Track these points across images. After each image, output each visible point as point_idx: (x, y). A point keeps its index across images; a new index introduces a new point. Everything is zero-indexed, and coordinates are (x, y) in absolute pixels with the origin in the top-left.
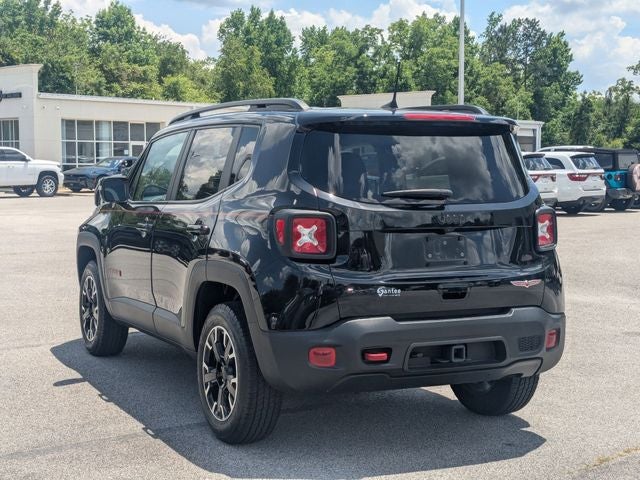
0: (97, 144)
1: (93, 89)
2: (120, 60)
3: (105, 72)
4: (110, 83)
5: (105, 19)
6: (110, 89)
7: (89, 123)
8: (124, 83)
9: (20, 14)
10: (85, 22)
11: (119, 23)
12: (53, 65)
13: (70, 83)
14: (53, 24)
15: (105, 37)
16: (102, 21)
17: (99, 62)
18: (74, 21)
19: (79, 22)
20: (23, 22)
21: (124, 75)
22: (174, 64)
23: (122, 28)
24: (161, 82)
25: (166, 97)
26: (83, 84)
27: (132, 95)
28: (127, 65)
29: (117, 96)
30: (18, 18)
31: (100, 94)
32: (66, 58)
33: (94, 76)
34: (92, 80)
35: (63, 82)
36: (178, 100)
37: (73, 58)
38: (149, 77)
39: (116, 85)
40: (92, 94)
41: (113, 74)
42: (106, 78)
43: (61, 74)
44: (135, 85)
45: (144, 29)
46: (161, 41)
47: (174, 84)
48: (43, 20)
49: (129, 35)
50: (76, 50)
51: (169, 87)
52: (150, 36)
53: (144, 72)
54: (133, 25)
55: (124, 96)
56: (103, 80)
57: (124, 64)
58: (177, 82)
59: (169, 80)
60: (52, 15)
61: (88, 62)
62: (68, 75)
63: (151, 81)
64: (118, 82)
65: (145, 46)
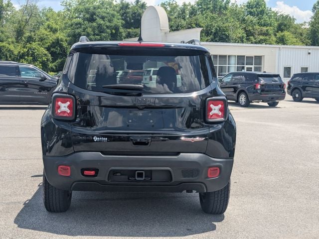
0: (229, 67)
1: (239, 40)
2: (255, 25)
3: (246, 31)
4: (249, 36)
5: (251, 4)
6: (248, 40)
7: (225, 56)
8: (256, 36)
9: (210, 4)
10: (242, 6)
11: (258, 6)
12: (220, 28)
13: (227, 37)
14: (226, 8)
15: (251, 13)
16: (249, 6)
17: (244, 26)
18: (237, 6)
19: (239, 6)
20: (212, 8)
21: (257, 32)
22: (285, 26)
23: (259, 8)
24: (275, 35)
25: (277, 43)
26: (235, 37)
27: (260, 42)
28: (258, 27)
29: (252, 43)
30: (209, 6)
31: (242, 42)
32: (226, 24)
33: (240, 33)
34: (239, 35)
35: (224, 37)
36: (284, 44)
37: (230, 24)
38: (270, 33)
39: (252, 37)
40: (238, 42)
41: (251, 32)
42: (247, 34)
43: (223, 33)
44: (261, 37)
45: (270, 9)
46: (279, 14)
47: (282, 36)
48: (221, 7)
49: (262, 12)
50: (232, 20)
51: (280, 38)
52: (273, 12)
53: (267, 30)
54: (265, 7)
55: (256, 43)
56: (245, 35)
57: (257, 27)
58: (284, 35)
59: (279, 34)
60: (225, 4)
61: (239, 26)
62: (226, 33)
63: (270, 35)
64: (253, 36)
65: (270, 17)
